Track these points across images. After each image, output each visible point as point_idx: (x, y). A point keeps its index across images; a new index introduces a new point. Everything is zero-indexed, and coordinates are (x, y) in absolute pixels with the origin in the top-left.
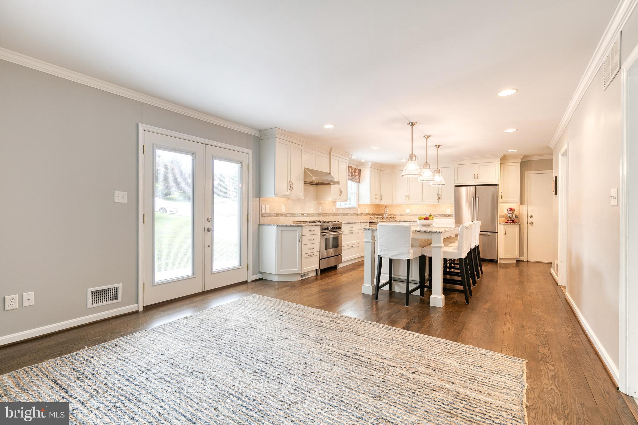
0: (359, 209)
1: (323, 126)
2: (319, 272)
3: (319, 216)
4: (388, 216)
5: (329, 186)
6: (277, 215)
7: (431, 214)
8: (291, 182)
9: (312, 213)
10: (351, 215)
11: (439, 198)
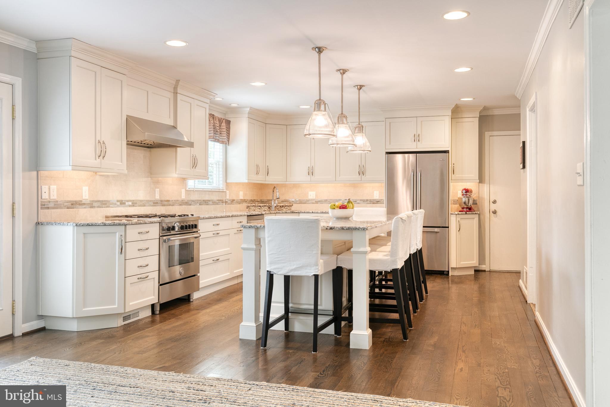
0: (228, 192)
1: (165, 42)
2: (158, 308)
3: (155, 206)
4: (279, 205)
5: (173, 149)
6: (74, 204)
7: (349, 199)
8: (102, 143)
9: (141, 201)
10: (214, 203)
11: (362, 173)
